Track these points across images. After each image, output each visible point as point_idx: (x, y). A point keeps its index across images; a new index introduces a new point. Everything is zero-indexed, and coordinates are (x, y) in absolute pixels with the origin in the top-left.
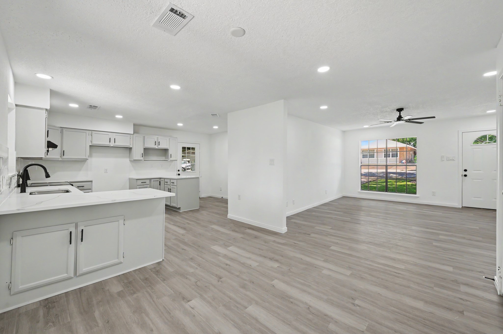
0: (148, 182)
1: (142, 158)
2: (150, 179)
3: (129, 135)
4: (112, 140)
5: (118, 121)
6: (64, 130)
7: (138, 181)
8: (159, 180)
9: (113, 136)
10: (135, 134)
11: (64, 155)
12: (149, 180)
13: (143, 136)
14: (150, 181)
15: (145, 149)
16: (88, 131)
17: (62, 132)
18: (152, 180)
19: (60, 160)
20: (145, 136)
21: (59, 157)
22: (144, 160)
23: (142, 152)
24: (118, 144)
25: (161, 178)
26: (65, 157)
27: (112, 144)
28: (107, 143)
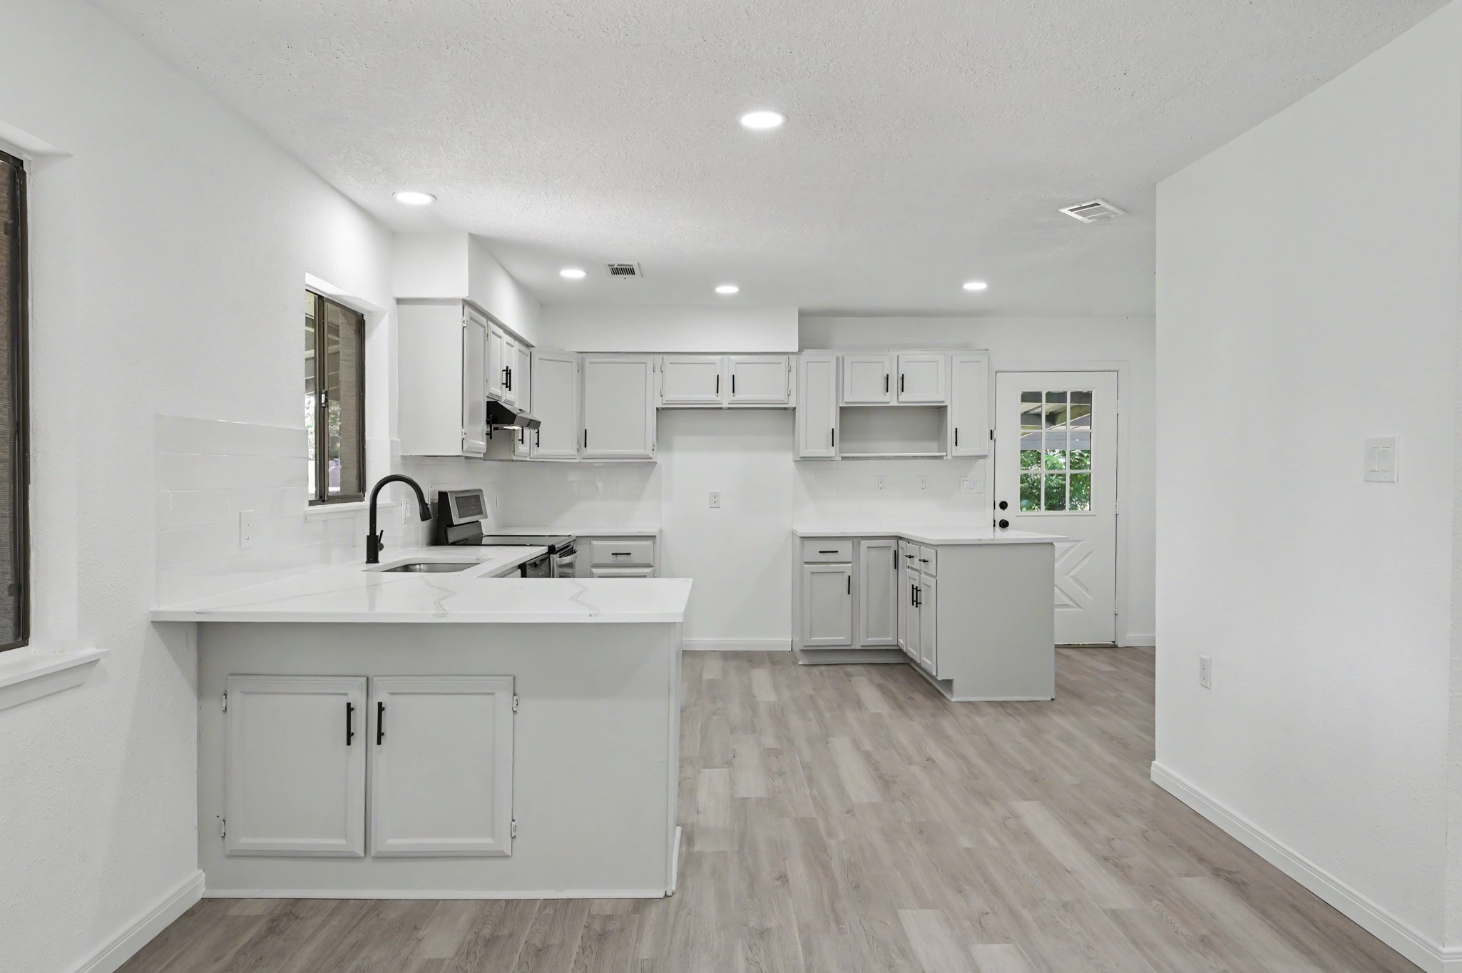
0: (845, 550)
1: (832, 452)
2: (856, 540)
3: (786, 357)
4: (726, 385)
5: (726, 306)
6: (588, 359)
7: (806, 543)
8: (893, 543)
9: (726, 368)
10: (806, 352)
11: (585, 447)
12: (849, 544)
13: (837, 358)
14: (856, 549)
15: (845, 411)
16: (652, 357)
17: (581, 370)
18: (864, 543)
19: (577, 461)
20: (843, 358)
21: (573, 452)
22: (843, 458)
23: (833, 421)
24: (746, 396)
25: (901, 538)
26: (590, 451)
27: (725, 400)
28: (706, 396)
